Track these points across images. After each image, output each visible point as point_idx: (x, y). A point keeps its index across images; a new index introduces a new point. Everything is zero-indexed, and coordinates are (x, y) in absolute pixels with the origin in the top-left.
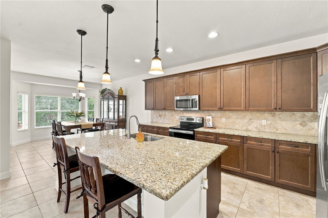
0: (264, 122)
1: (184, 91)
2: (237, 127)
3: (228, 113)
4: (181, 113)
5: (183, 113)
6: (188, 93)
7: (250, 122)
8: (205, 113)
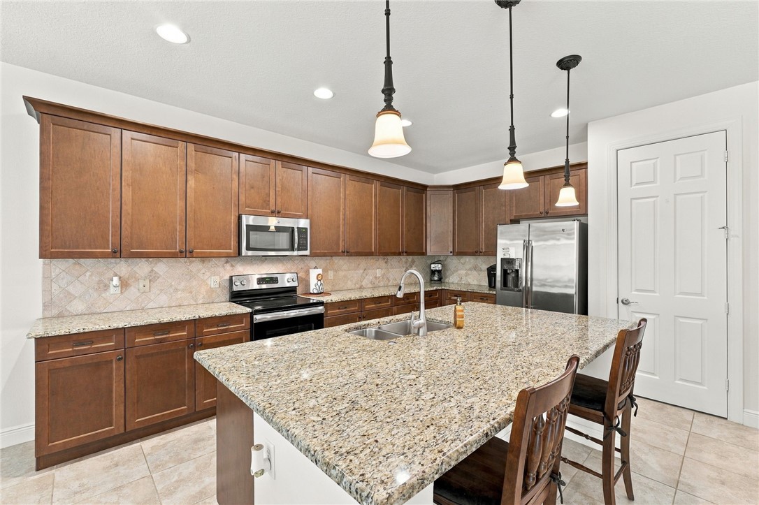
0: (379, 273)
1: (267, 202)
2: (350, 284)
3: (336, 261)
4: (228, 267)
5: (232, 266)
6: (279, 208)
7: (364, 275)
8: (296, 262)
